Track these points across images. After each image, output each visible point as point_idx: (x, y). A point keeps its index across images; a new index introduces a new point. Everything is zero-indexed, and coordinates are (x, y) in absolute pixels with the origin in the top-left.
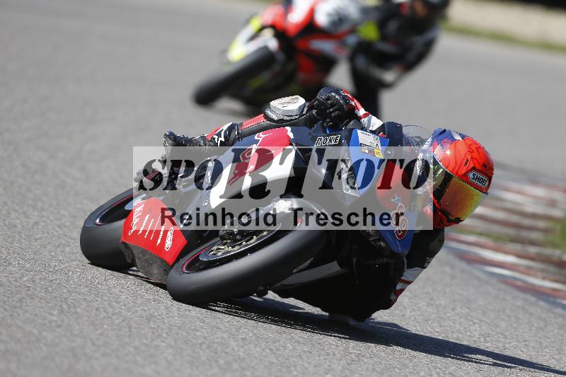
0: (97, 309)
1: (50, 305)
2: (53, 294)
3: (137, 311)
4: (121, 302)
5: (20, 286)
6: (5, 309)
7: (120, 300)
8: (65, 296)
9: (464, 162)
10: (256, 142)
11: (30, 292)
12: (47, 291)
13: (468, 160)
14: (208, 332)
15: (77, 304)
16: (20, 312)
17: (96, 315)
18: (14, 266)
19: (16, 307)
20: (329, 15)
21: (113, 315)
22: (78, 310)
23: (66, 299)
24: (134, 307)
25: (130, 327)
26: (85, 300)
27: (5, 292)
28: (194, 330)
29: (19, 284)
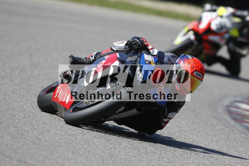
0: (89, 152)
1: (68, 150)
2: (69, 145)
3: (106, 153)
4: (99, 149)
5: (55, 141)
6: (48, 152)
7: (99, 148)
8: (75, 146)
9: (192, 67)
10: (105, 59)
11: (59, 144)
12: (67, 144)
13: (194, 67)
14: (137, 162)
15: (80, 150)
16: (55, 153)
17: (88, 154)
18: (52, 133)
19: (53, 151)
20: (217, 25)
21: (96, 154)
22: (80, 152)
23: (75, 147)
24: (105, 151)
25: (103, 160)
26: (83, 148)
27: (48, 144)
28: (131, 161)
29: (54, 141)
